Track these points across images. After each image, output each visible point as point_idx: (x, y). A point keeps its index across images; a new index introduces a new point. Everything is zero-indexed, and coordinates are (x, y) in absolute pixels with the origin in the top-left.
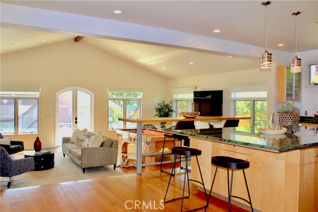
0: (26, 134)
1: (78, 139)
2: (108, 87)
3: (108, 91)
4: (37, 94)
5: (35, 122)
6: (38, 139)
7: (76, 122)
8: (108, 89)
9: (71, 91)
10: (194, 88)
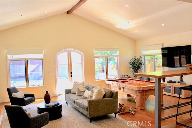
0: (34, 86)
1: (79, 91)
2: (94, 48)
3: (94, 50)
4: (41, 56)
5: (41, 77)
6: (47, 92)
7: (71, 76)
8: (94, 49)
9: (67, 53)
10: (161, 45)
